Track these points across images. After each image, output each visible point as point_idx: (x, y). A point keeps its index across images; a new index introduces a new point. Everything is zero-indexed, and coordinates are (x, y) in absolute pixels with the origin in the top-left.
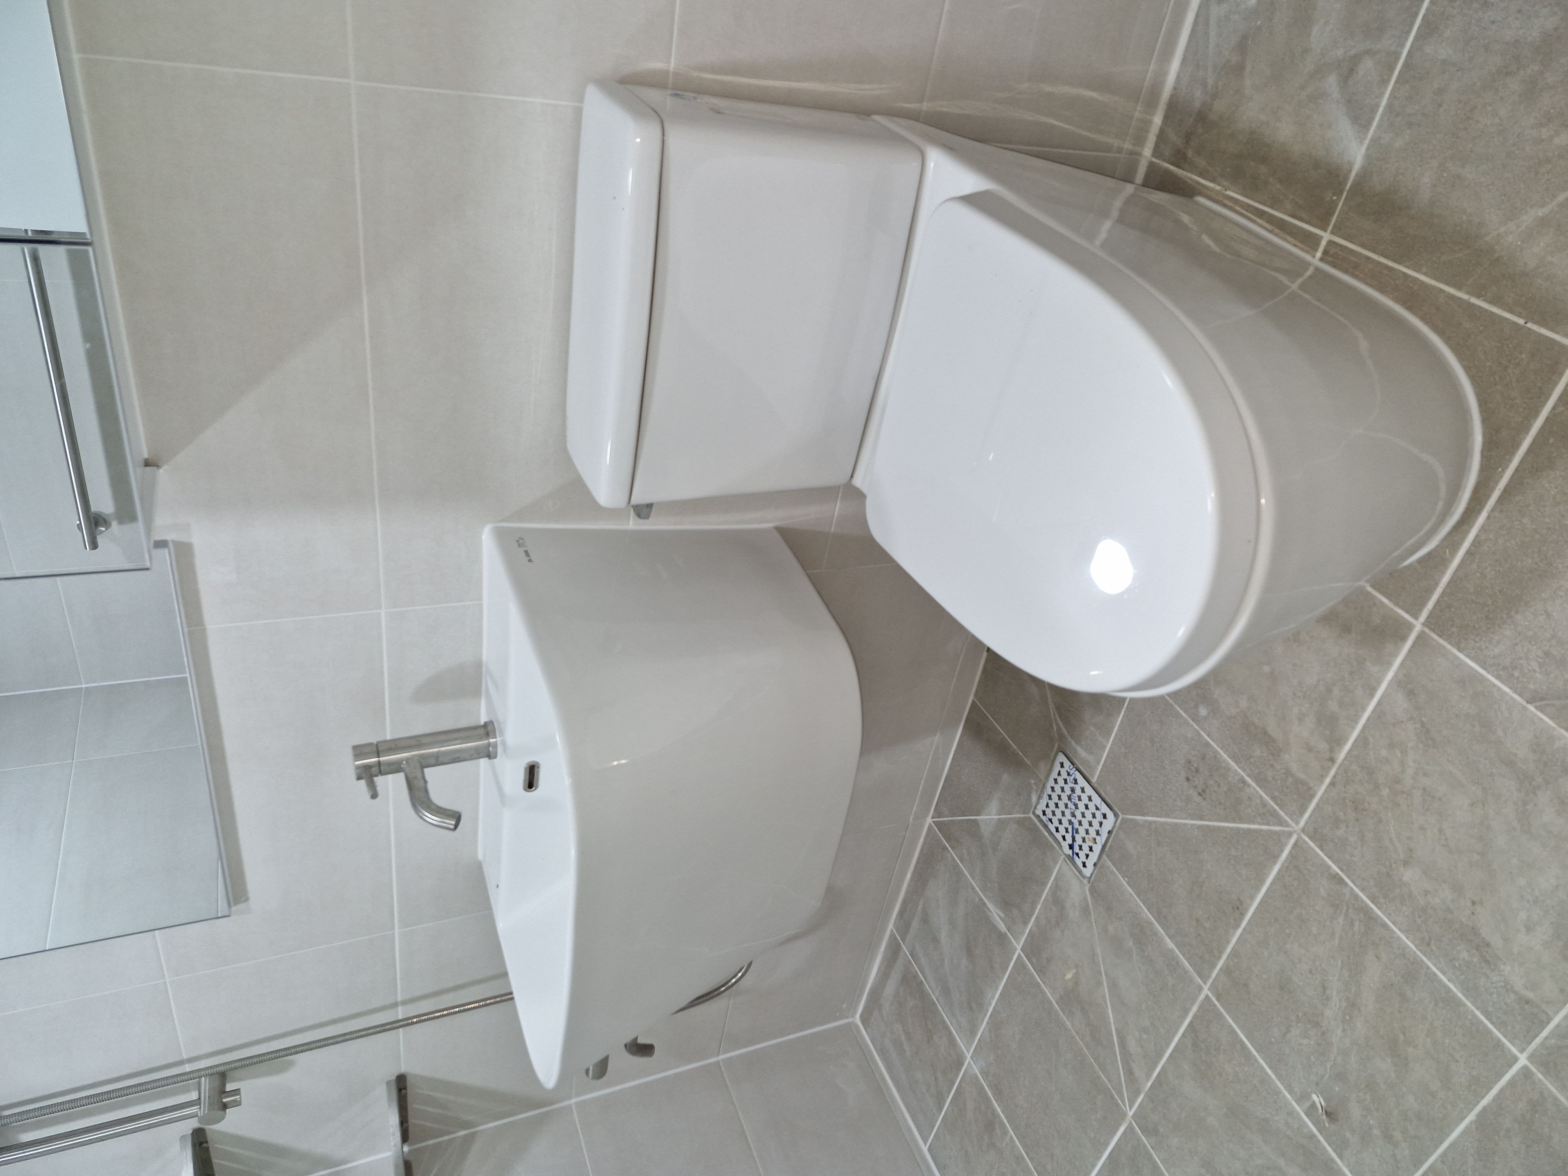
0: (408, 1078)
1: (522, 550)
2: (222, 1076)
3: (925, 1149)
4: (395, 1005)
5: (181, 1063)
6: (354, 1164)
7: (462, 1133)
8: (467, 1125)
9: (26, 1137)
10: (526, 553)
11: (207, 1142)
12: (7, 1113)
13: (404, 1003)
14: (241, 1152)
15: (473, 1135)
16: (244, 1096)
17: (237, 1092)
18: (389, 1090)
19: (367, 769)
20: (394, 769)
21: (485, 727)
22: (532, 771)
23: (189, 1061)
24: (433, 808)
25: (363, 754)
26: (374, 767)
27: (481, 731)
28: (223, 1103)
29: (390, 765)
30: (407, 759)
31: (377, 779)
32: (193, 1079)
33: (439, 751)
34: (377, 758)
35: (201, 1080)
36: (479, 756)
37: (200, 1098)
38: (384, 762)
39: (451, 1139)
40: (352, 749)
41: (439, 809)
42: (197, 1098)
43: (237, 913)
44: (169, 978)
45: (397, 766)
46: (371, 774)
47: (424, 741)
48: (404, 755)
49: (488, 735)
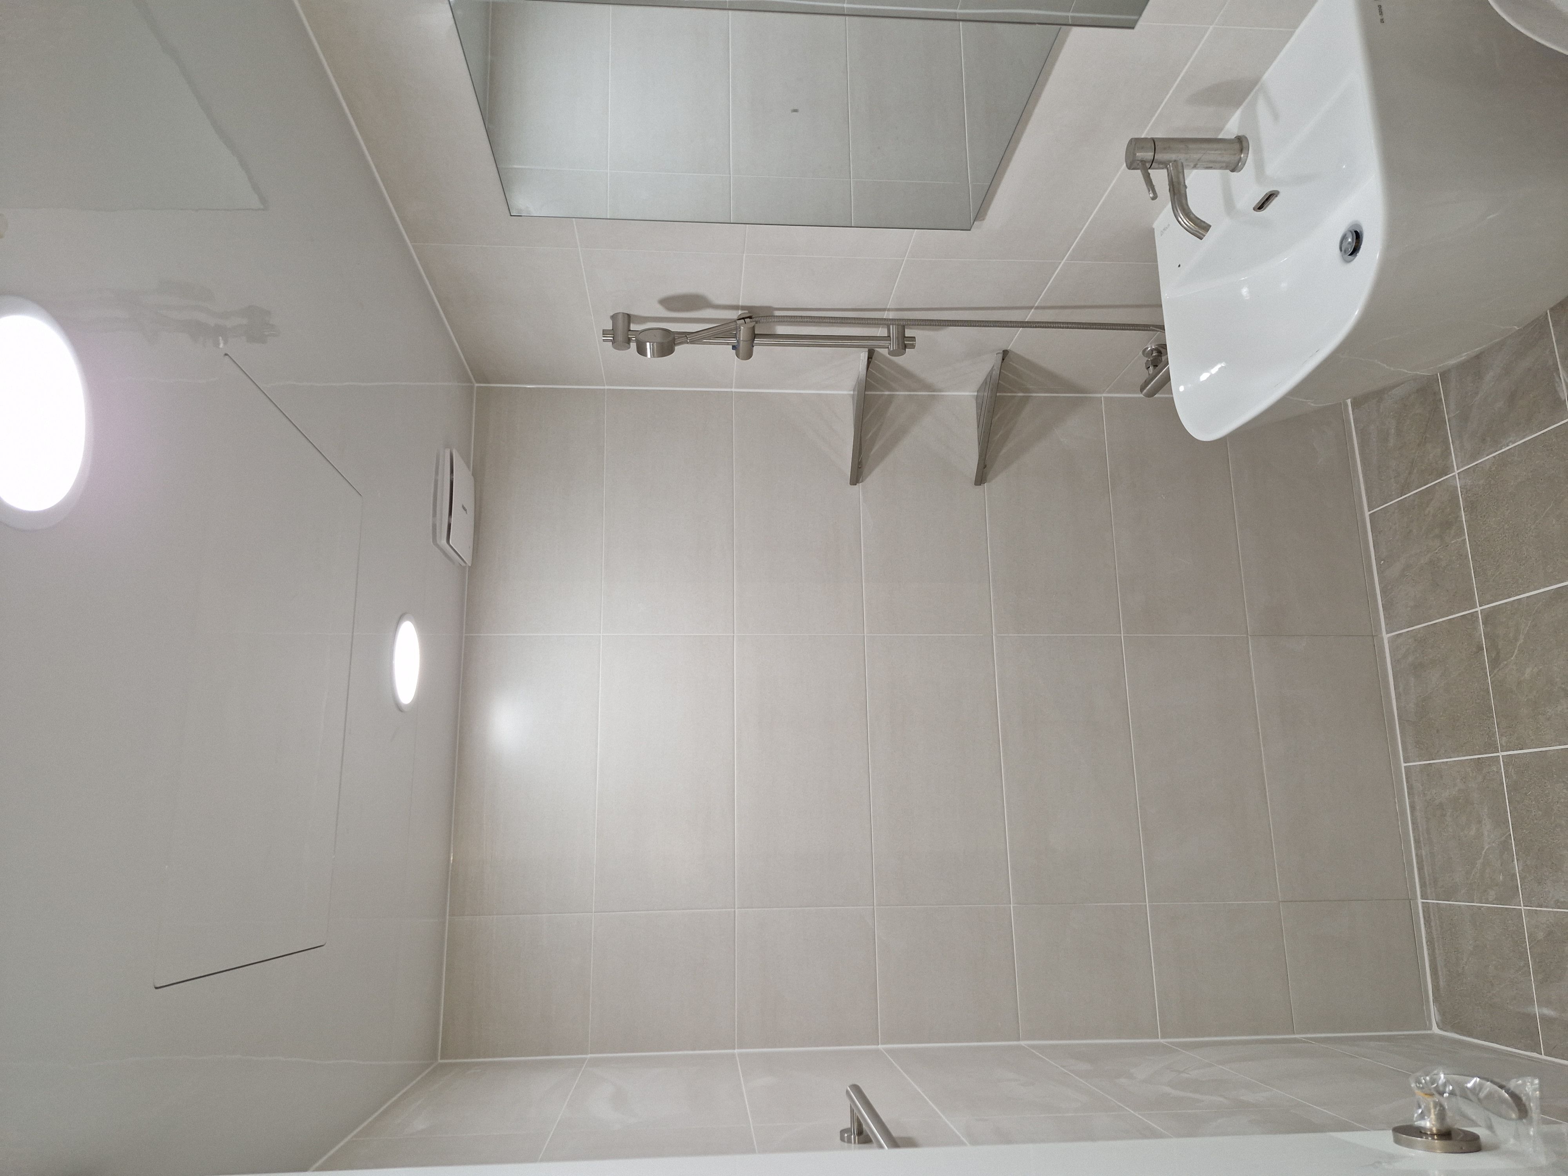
0: (1010, 353)
2: (902, 325)
3: (1367, 513)
5: (884, 310)
6: (947, 394)
7: (1021, 394)
8: (1028, 391)
9: (781, 330)
10: (1380, 7)
11: (873, 361)
12: (777, 313)
13: (1037, 308)
14: (886, 368)
15: (1028, 398)
16: (918, 342)
17: (913, 338)
18: (997, 358)
19: (1143, 162)
20: (1161, 166)
21: (1241, 143)
22: (1269, 198)
23: (889, 310)
24: (1188, 214)
25: (1142, 148)
26: (1149, 162)
27: (1237, 146)
28: (905, 344)
29: (1160, 163)
30: (1175, 161)
31: (1150, 171)
32: (885, 323)
33: (1200, 158)
34: (1153, 154)
35: (891, 327)
36: (1226, 168)
37: (889, 336)
38: (1157, 160)
39: (1015, 396)
40: (1133, 140)
41: (1193, 216)
42: (887, 336)
43: (972, 230)
44: (908, 257)
45: (1164, 164)
46: (1145, 167)
47: (1191, 146)
48: (1173, 156)
49: (1241, 151)
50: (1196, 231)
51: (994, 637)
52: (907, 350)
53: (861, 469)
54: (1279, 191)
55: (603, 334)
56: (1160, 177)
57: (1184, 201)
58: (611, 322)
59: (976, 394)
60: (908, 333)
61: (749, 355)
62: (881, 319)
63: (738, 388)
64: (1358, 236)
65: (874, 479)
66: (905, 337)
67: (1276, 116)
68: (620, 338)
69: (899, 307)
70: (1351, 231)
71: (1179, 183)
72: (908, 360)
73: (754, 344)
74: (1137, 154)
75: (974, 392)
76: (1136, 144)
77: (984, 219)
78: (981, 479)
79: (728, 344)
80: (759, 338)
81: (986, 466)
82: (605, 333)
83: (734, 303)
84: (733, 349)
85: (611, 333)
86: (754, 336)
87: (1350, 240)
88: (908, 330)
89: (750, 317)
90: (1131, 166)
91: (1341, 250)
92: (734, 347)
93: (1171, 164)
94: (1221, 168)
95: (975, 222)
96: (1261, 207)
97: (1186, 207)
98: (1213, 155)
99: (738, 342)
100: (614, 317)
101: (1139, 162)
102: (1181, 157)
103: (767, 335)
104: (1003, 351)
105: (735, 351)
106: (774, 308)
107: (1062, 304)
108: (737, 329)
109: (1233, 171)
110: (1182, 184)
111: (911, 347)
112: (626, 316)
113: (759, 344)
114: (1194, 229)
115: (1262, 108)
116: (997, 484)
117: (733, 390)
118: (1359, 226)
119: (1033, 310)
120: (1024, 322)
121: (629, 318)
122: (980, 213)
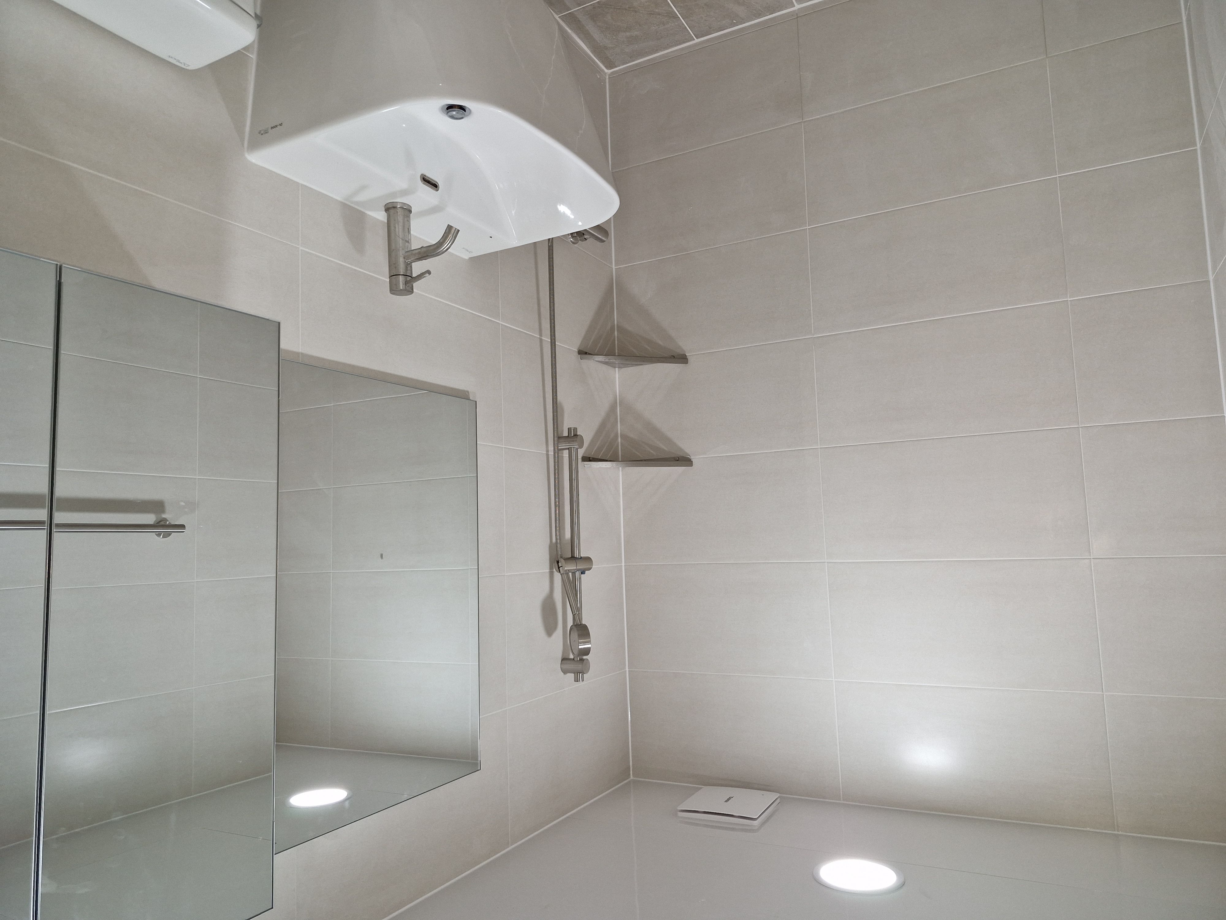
0: (581, 349)
1: (270, 131)
2: (559, 438)
3: (697, 41)
4: (541, 340)
5: (548, 455)
6: (618, 392)
7: (616, 332)
8: (612, 328)
9: (568, 535)
10: (272, 128)
11: (590, 458)
12: (554, 540)
13: (541, 335)
15: (618, 327)
16: (572, 426)
17: (569, 429)
18: (586, 359)
19: (406, 283)
20: (409, 268)
21: (390, 208)
22: (426, 181)
23: (547, 451)
24: (440, 244)
25: (396, 285)
26: (406, 278)
27: (392, 211)
28: (574, 436)
29: (406, 270)
30: (404, 258)
31: (414, 276)
32: (558, 452)
33: (402, 239)
34: (401, 276)
35: (559, 448)
36: (409, 217)
37: (568, 448)
38: (404, 272)
39: (617, 337)
40: (392, 292)
41: (442, 239)
42: (568, 450)
43: (476, 400)
44: (502, 445)
45: (408, 266)
46: (410, 280)
47: (393, 247)
48: (401, 260)
49: (395, 207)
50: (453, 236)
51: (815, 336)
52: (578, 434)
53: (680, 458)
54: (420, 174)
55: (578, 681)
56: (417, 268)
57: (432, 248)
58: (568, 674)
59: (617, 369)
60: (566, 434)
61: (588, 559)
62: (554, 455)
63: (622, 561)
64: (450, 107)
65: (687, 447)
66: (568, 436)
67: (363, 188)
68: (579, 667)
69: (545, 444)
70: (448, 113)
71: (419, 253)
72: (587, 433)
73: (580, 557)
74: (401, 288)
75: (615, 371)
76: (394, 290)
77: (468, 392)
78: (682, 359)
79: (580, 578)
80: (574, 554)
81: (672, 356)
82: (577, 680)
83: (548, 575)
84: (585, 574)
85: (577, 675)
86: (573, 558)
87: (454, 113)
88: (564, 433)
89: (558, 562)
90: (411, 291)
91: (462, 118)
92: (583, 572)
93: (407, 261)
94: (409, 221)
95: (471, 399)
96: (435, 186)
97: (436, 246)
98: (399, 229)
99: (578, 570)
100: (565, 672)
101: (406, 286)
102: (401, 253)
103: (571, 546)
104: (579, 354)
105: (586, 572)
106: (550, 543)
107: (537, 316)
108: (567, 572)
109: (410, 211)
110: (419, 250)
111: (576, 431)
112: (563, 662)
113: (579, 553)
114: (451, 236)
115: (362, 197)
116: (685, 345)
117: (623, 564)
118: (442, 108)
119: (543, 338)
120: (551, 342)
121: (564, 659)
122: (462, 395)
